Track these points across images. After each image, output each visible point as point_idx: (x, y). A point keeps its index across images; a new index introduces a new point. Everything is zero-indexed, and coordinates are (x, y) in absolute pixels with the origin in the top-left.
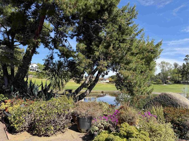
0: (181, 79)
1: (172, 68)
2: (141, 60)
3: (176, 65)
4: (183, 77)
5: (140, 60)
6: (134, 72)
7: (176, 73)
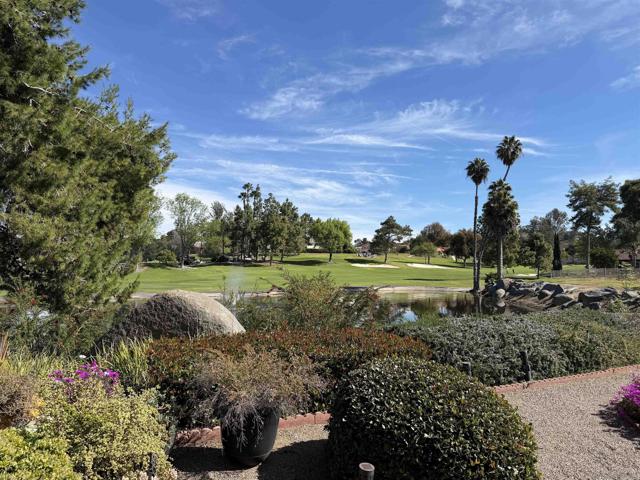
0: (228, 250)
1: (208, 218)
2: (100, 181)
3: (218, 210)
4: (234, 244)
5: (96, 179)
6: (69, 224)
7: (219, 234)
